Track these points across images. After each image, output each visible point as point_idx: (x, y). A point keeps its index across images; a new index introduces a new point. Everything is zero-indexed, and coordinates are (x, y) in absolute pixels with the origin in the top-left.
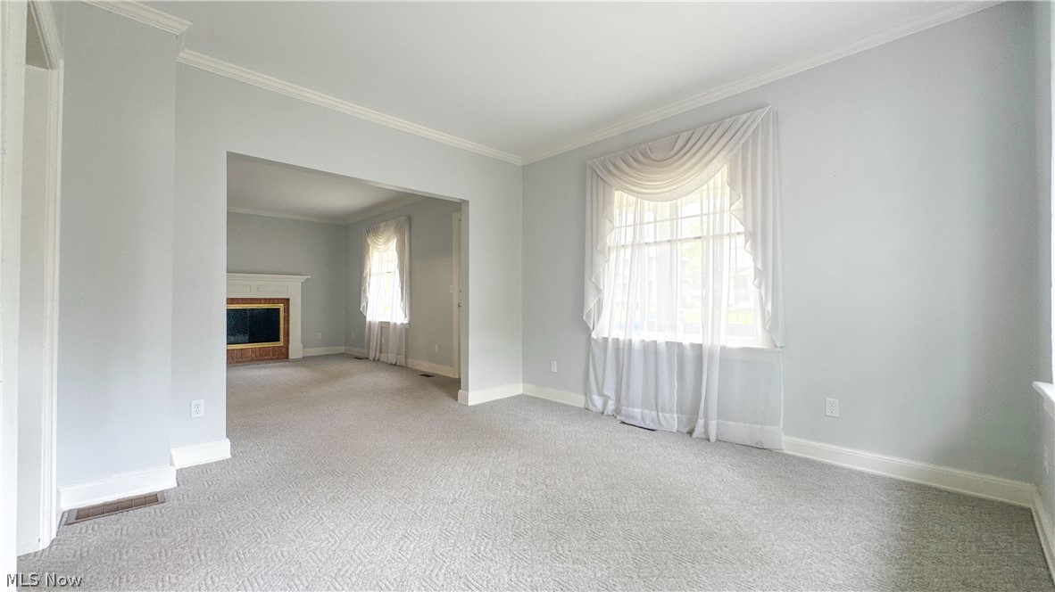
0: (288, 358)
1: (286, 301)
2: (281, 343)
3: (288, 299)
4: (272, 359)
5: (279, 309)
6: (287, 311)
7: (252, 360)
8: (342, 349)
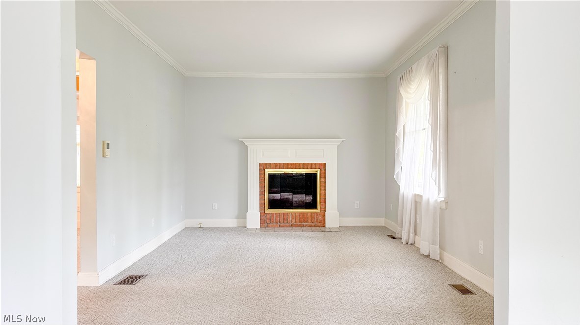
0: (325, 226)
1: (323, 166)
2: (318, 210)
3: (325, 164)
4: (310, 226)
5: (316, 174)
6: (324, 176)
7: (292, 226)
8: (381, 221)
